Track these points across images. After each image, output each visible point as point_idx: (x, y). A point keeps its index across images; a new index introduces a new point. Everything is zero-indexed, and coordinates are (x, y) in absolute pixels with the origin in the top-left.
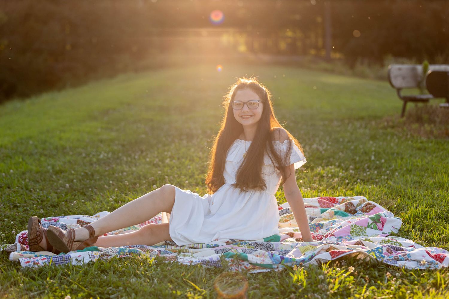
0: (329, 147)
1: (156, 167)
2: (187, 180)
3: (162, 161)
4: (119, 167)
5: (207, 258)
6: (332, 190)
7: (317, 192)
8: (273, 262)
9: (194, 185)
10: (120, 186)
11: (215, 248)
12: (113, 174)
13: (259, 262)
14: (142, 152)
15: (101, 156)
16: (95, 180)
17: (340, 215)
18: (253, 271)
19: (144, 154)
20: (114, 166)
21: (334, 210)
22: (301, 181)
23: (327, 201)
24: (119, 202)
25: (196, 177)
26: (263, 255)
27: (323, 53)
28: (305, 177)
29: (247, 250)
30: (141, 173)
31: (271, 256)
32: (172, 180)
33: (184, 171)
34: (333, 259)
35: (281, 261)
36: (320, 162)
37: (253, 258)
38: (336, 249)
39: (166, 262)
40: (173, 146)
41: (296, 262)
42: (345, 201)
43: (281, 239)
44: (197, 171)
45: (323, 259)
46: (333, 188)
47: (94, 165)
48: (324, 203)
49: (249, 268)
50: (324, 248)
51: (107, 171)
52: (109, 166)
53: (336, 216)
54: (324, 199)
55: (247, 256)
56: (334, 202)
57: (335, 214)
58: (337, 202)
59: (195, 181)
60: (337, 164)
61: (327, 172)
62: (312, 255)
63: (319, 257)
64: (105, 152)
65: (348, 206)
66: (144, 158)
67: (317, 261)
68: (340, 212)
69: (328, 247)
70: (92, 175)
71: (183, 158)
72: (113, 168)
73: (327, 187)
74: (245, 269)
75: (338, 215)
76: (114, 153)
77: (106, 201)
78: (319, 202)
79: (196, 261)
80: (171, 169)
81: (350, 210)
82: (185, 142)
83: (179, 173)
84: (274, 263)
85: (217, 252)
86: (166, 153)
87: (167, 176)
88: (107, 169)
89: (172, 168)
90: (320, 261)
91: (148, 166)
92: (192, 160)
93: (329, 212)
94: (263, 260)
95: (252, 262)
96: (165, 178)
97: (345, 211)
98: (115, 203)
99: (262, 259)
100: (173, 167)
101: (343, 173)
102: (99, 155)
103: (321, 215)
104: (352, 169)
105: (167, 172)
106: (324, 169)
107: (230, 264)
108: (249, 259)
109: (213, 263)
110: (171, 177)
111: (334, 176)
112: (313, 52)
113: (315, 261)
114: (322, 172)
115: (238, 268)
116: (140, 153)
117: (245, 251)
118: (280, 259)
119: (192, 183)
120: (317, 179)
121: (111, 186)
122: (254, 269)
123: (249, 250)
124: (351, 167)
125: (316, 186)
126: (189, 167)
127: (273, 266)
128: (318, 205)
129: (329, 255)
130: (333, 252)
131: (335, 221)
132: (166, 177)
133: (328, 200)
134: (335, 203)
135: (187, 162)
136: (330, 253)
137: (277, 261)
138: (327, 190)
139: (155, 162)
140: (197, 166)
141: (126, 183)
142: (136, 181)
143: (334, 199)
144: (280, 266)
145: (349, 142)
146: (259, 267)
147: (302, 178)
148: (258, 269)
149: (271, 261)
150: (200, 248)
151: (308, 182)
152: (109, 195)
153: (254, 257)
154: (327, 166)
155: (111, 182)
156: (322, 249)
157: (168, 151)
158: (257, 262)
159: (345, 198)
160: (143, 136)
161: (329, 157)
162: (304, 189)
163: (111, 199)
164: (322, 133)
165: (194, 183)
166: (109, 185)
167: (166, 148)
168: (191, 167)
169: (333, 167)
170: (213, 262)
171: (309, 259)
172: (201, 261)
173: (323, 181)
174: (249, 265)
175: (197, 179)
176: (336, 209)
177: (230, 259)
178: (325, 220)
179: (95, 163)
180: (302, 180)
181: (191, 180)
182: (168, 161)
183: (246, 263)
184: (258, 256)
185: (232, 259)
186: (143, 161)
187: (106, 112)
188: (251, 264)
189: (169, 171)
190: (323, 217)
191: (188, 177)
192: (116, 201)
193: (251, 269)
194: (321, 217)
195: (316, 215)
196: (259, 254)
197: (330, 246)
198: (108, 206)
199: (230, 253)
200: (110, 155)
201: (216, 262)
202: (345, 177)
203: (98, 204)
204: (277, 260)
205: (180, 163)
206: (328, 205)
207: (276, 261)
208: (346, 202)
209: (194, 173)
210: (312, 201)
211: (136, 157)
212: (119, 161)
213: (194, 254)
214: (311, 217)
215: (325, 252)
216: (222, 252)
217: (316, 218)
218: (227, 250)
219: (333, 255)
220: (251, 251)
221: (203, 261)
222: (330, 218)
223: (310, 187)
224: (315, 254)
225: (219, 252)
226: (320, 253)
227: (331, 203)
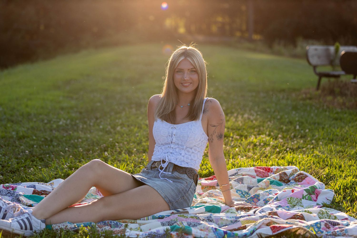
0: (258, 117)
1: (108, 134)
2: (135, 147)
3: (114, 128)
4: (76, 134)
6: (265, 158)
7: (252, 161)
9: (141, 152)
10: (75, 153)
11: (162, 220)
12: (70, 140)
14: (97, 119)
15: (61, 123)
16: (54, 146)
17: (275, 184)
19: (98, 121)
20: (71, 133)
21: (269, 179)
22: (237, 149)
23: (263, 171)
24: (73, 169)
25: (144, 144)
26: (207, 229)
27: (247, 35)
28: (240, 145)
29: (192, 223)
30: (95, 140)
31: (214, 230)
32: (122, 147)
33: (133, 139)
34: (274, 234)
35: (225, 235)
36: (252, 131)
37: (197, 232)
38: (277, 223)
39: (114, 235)
40: (123, 114)
42: (279, 170)
43: (222, 210)
44: (144, 138)
45: (264, 233)
46: (266, 157)
47: (54, 132)
48: (260, 172)
50: (265, 223)
51: (64, 137)
52: (67, 132)
53: (272, 185)
54: (260, 168)
55: (191, 230)
57: (271, 184)
58: (272, 171)
59: (142, 148)
60: (267, 133)
61: (259, 141)
62: (254, 230)
63: (260, 232)
64: (64, 119)
65: (282, 176)
66: (98, 125)
67: (258, 236)
68: (275, 182)
69: (268, 222)
70: (51, 141)
71: (132, 125)
72: (70, 134)
73: (261, 156)
75: (273, 184)
76: (72, 120)
77: (60, 167)
78: (256, 171)
79: (143, 234)
80: (122, 136)
81: (284, 179)
82: (134, 110)
83: (128, 140)
85: (163, 224)
86: (117, 121)
87: (118, 143)
88: (65, 135)
89: (122, 135)
90: (261, 235)
91: (101, 133)
92: (140, 128)
93: (265, 182)
94: (207, 235)
95: (196, 236)
96: (116, 145)
97: (280, 180)
98: (69, 169)
99: (206, 233)
100: (123, 134)
101: (273, 142)
102: (59, 122)
103: (258, 184)
104: (280, 138)
105: (118, 139)
106: (256, 138)
107: (175, 237)
108: (193, 233)
110: (121, 144)
111: (266, 144)
112: (238, 34)
113: (257, 236)
114: (255, 140)
116: (95, 120)
117: (189, 225)
119: (139, 150)
120: (251, 147)
121: (67, 152)
123: (194, 223)
124: (280, 136)
125: (251, 155)
126: (137, 134)
128: (254, 174)
129: (270, 230)
130: (274, 227)
131: (271, 190)
132: (117, 144)
133: (263, 169)
134: (270, 172)
135: (136, 130)
136: (271, 228)
138: (261, 158)
139: (107, 129)
140: (145, 133)
141: (81, 150)
142: (89, 148)
143: (269, 169)
145: (274, 112)
147: (238, 146)
149: (214, 235)
150: (146, 220)
151: (243, 150)
152: (64, 162)
153: (199, 231)
154: (259, 134)
155: (67, 149)
156: (263, 224)
157: (120, 118)
158: (201, 236)
159: (279, 167)
160: (99, 104)
161: (259, 126)
162: (241, 158)
163: (65, 166)
164: (251, 104)
165: (141, 150)
166: (65, 152)
167: (118, 116)
168: (139, 134)
169: (264, 136)
170: (159, 235)
171: (251, 233)
172: (147, 233)
173: (256, 149)
175: (144, 146)
176: (271, 178)
177: (176, 233)
178: (262, 189)
179: (55, 129)
180: (237, 148)
181: (138, 147)
182: (119, 128)
183: (189, 237)
184: (202, 230)
185: (178, 232)
186: (97, 127)
187: (68, 82)
189: (119, 138)
190: (260, 186)
191: (136, 144)
192: (70, 168)
194: (258, 186)
195: (253, 184)
196: (204, 228)
197: (271, 220)
198: (62, 173)
199: (175, 226)
200: (68, 122)
201: (162, 235)
202: (276, 145)
203: (54, 171)
205: (130, 131)
206: (264, 174)
207: (219, 236)
208: (280, 172)
209: (141, 140)
210: (249, 171)
211: (92, 124)
212: (75, 128)
213: (141, 226)
215: (265, 225)
216: (168, 225)
217: (254, 187)
218: (173, 223)
219: (273, 229)
220: (196, 224)
221: (150, 235)
222: (265, 187)
223: (246, 156)
224: (256, 228)
225: (165, 224)
226: (260, 227)
227: (266, 172)
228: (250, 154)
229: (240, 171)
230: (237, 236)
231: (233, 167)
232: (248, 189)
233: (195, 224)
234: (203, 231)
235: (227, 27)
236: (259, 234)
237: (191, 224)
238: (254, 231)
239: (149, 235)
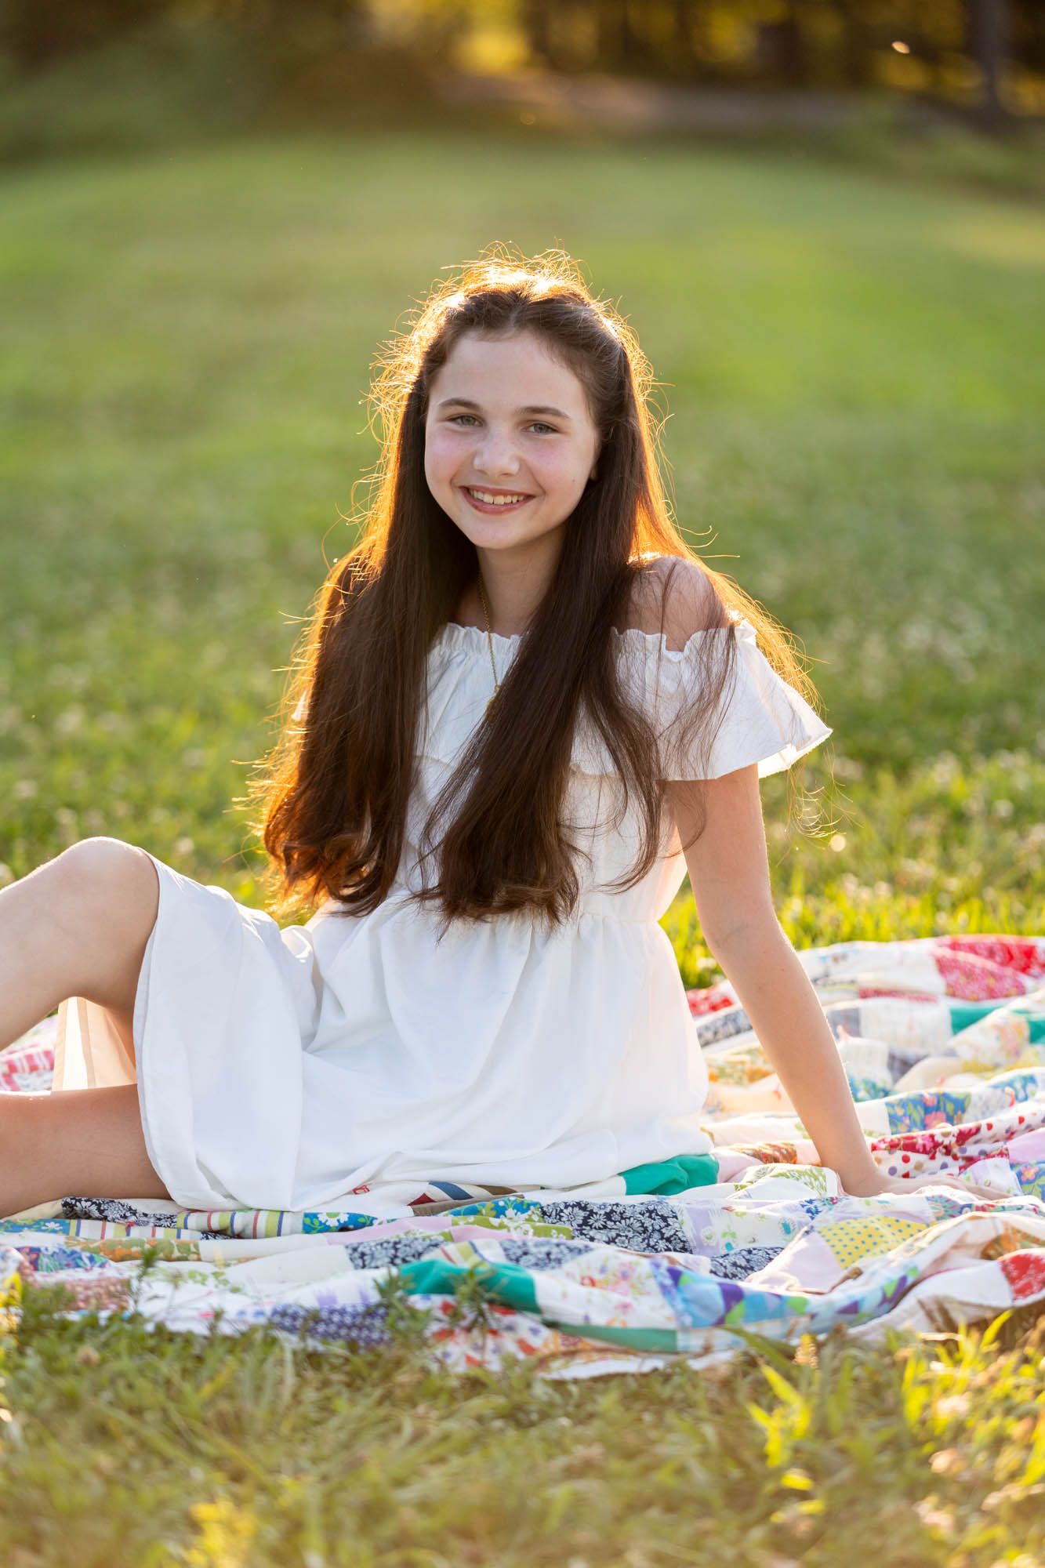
0: (999, 643)
2: (183, 834)
3: (42, 717)
5: (306, 1298)
6: (1015, 894)
7: (927, 908)
8: (679, 1315)
11: (352, 1237)
13: (599, 1320)
18: (566, 1366)
21: (1025, 1012)
22: (839, 841)
23: (989, 963)
26: (625, 1276)
29: (533, 1250)
31: (668, 1282)
33: (168, 783)
34: (1022, 1302)
35: (728, 1308)
36: (947, 727)
37: (564, 1296)
39: (74, 1317)
40: (97, 635)
41: (813, 1316)
43: (723, 1171)
45: (966, 1299)
46: (1019, 885)
48: (969, 973)
49: (546, 1351)
50: (970, 1240)
53: (1039, 1046)
54: (972, 949)
55: (530, 1284)
56: (1025, 969)
57: (1034, 1039)
58: (1043, 966)
61: (985, 788)
62: (904, 1279)
63: (941, 1291)
67: (929, 1315)
69: (992, 1235)
71: (158, 700)
73: (987, 879)
74: (521, 1356)
78: (946, 966)
79: (242, 1313)
83: (137, 788)
84: (688, 1320)
85: (363, 1255)
86: (61, 674)
87: (71, 806)
89: (95, 759)
90: (944, 1312)
92: (211, 716)
93: (996, 1025)
94: (625, 1307)
95: (564, 1319)
99: (616, 1298)
100: (106, 757)
103: (952, 1041)
105: (70, 783)
106: (967, 770)
107: (435, 1327)
108: (542, 1300)
109: (341, 1325)
113: (921, 1313)
114: (959, 788)
115: (481, 1348)
117: (518, 1255)
118: (720, 1302)
120: (929, 828)
122: (571, 1354)
123: (545, 1249)
125: (925, 874)
126: (193, 756)
127: (682, 1341)
128: (935, 982)
129: (1000, 1277)
130: (1023, 1264)
131: (1032, 1077)
133: (991, 954)
134: (1034, 970)
135: (184, 728)
136: (1005, 1268)
137: (700, 1314)
138: (989, 893)
143: (1030, 953)
144: (721, 1337)
146: (599, 1344)
148: (596, 1356)
149: (668, 1311)
150: (267, 1236)
151: (877, 845)
153: (576, 1290)
154: (988, 749)
156: (959, 1246)
157: (74, 659)
158: (587, 1318)
161: (998, 702)
162: (858, 888)
169: (1020, 759)
170: (336, 1318)
171: (885, 1300)
172: (268, 1310)
173: (962, 842)
174: (546, 1332)
176: (1034, 1007)
177: (437, 1300)
178: (978, 1069)
181: (208, 835)
182: (72, 722)
183: (524, 1322)
184: (593, 1283)
185: (449, 1299)
188: (552, 1325)
189: (81, 779)
190: (966, 1054)
191: (188, 818)
193: (553, 1356)
194: (951, 1053)
195: (922, 1043)
196: (603, 1270)
197: (1006, 1223)
199: (431, 1264)
201: (354, 1316)
204: (706, 1308)
205: (145, 735)
206: (991, 981)
207: (694, 1308)
210: (900, 965)
213: (228, 1271)
214: (898, 1053)
215: (974, 1257)
216: (387, 1260)
217: (925, 1057)
218: (420, 1249)
219: (1019, 1278)
220: (555, 1250)
221: (284, 1314)
222: (1001, 1058)
223: (892, 879)
224: (915, 1268)
225: (373, 1257)
226: (946, 1265)
227: (1009, 971)
228: (921, 868)
229: (842, 964)
230: (803, 1314)
231: (807, 941)
232: (891, 1067)
233: (548, 1254)
234: (602, 1288)
236: (933, 1307)
237: (525, 1253)
238: (903, 1289)
239: (277, 1319)
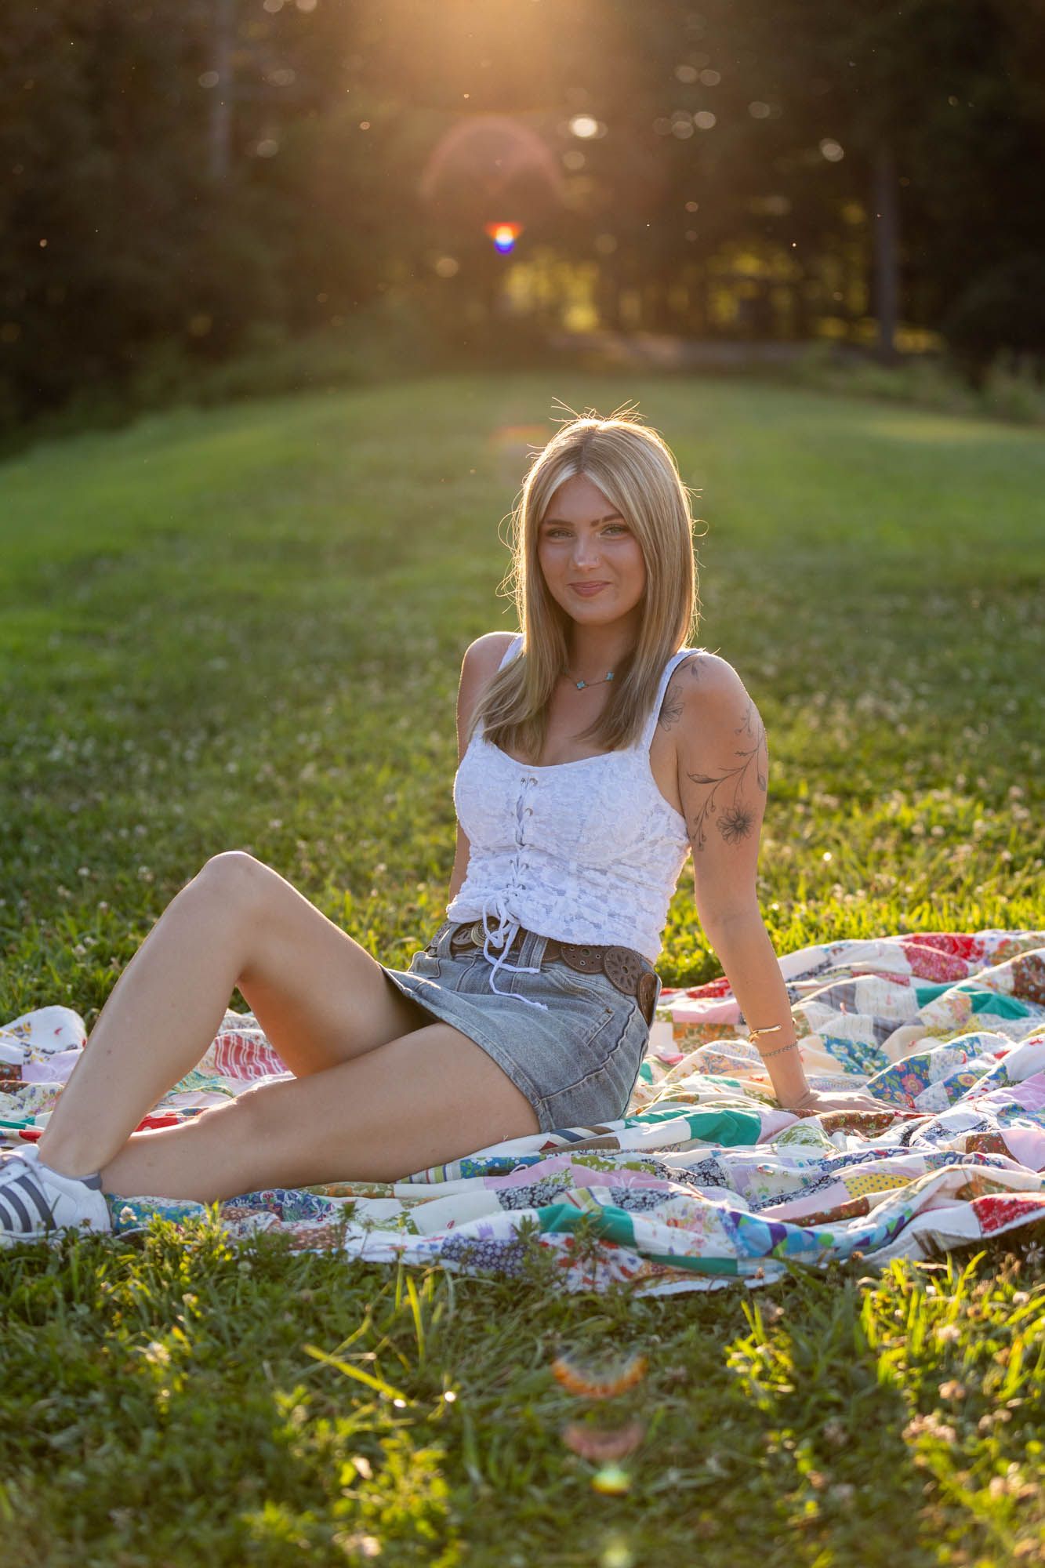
0: (922, 706)
1: (265, 799)
2: (381, 858)
3: (289, 771)
4: (120, 801)
6: (952, 895)
7: (894, 910)
8: (740, 1249)
9: (409, 877)
10: (118, 887)
11: (500, 1181)
12: (97, 830)
13: (680, 1252)
14: (213, 731)
15: (56, 754)
16: (26, 860)
17: (992, 1011)
18: (655, 1286)
19: (220, 742)
20: (101, 796)
21: (968, 989)
22: (827, 857)
23: (941, 952)
24: (111, 963)
25: (420, 840)
26: (699, 1218)
27: (869, 333)
28: (840, 836)
29: (633, 1195)
30: (205, 826)
31: (730, 1222)
32: (325, 858)
33: (371, 818)
34: (990, 1234)
35: (776, 1243)
36: (894, 769)
37: (655, 1233)
38: (1000, 1187)
39: (296, 1253)
40: (328, 709)
41: (838, 1247)
42: (1011, 948)
43: (765, 1130)
44: (420, 813)
45: (946, 1231)
46: (953, 888)
47: (27, 794)
48: (928, 959)
49: (640, 1276)
50: (948, 1186)
51: (73, 816)
52: (82, 793)
53: (979, 1015)
54: (929, 942)
55: (629, 1222)
56: (965, 956)
57: (975, 1010)
58: (980, 953)
59: (412, 859)
60: (961, 780)
61: (924, 816)
62: (900, 1218)
63: (929, 1226)
64: (71, 736)
65: (1023, 975)
66: (220, 759)
67: (922, 1244)
68: (993, 1000)
69: (964, 1182)
70: (17, 835)
71: (366, 757)
72: (96, 804)
73: (932, 884)
74: (624, 1278)
75: (987, 1012)
76: (103, 739)
77: (59, 955)
78: (910, 955)
79: (420, 1246)
80: (322, 809)
81: (1032, 988)
82: (374, 689)
83: (351, 822)
84: (747, 1251)
85: (509, 1199)
86: (302, 738)
87: (306, 838)
88: (75, 807)
89: (322, 800)
90: (933, 1242)
91: (231, 797)
92: (401, 766)
93: (949, 1001)
94: (699, 1242)
96: (296, 849)
97: (1014, 993)
98: (97, 963)
99: (692, 1235)
100: (330, 798)
101: (987, 820)
102: (48, 749)
103: (920, 1013)
104: (1019, 801)
105: (305, 819)
106: (911, 804)
107: (560, 1256)
108: (638, 1238)
109: (493, 1256)
110: (321, 846)
111: (955, 832)
112: (832, 328)
113: (915, 1242)
114: (906, 815)
115: (593, 1272)
116: (202, 735)
117: (622, 1199)
118: (768, 1239)
119: (400, 866)
120: (889, 844)
121: (86, 884)
122: (659, 1277)
123: (642, 1195)
124: (1015, 792)
125: (889, 882)
126: (388, 799)
127: (741, 1265)
128: (904, 967)
129: (973, 1216)
130: (989, 1205)
131: (977, 1040)
132: (301, 844)
133: (942, 945)
134: (973, 957)
135: (384, 777)
136: (975, 1207)
137: (755, 1247)
138: (934, 895)
139: (259, 778)
140: (423, 791)
141: (144, 874)
142: (182, 864)
143: (969, 944)
144: (769, 1264)
145: (995, 681)
146: (680, 1269)
147: (830, 842)
148: (677, 1277)
149: (731, 1245)
150: (437, 1182)
151: (853, 858)
152: (73, 932)
153: (662, 1227)
154: (924, 787)
155: (84, 872)
156: (941, 1189)
157: (312, 727)
158: (671, 1250)
159: (1010, 936)
160: (219, 664)
161: (926, 749)
162: (844, 895)
163: (80, 947)
164: (888, 647)
165: (409, 869)
166: (77, 885)
167: (306, 714)
168: (399, 797)
169: (945, 793)
170: (490, 1251)
171: (888, 1233)
172: (440, 1243)
173: (911, 855)
174: (643, 1260)
175: (421, 851)
176: (976, 985)
177: (562, 1237)
178: (939, 1033)
179: (30, 782)
180: (827, 848)
181: (397, 857)
182: (309, 772)
183: (625, 1253)
184: (676, 1224)
185: (571, 1235)
186: (215, 770)
188: (645, 1256)
189: (313, 815)
190: (928, 1022)
191: (384, 843)
192: (102, 958)
193: (646, 1278)
194: (919, 1021)
195: (897, 1013)
196: (684, 1212)
197: (974, 1172)
198: (67, 979)
199: (561, 1208)
200: (89, 748)
201: (503, 1249)
202: (996, 834)
203: (30, 972)
204: (758, 1245)
205: (357, 782)
206: (944, 965)
207: (750, 1244)
208: (1018, 958)
209: (410, 824)
210: (881, 955)
211: (190, 755)
212: (120, 773)
213: (411, 1210)
214: (880, 1019)
215: (951, 1197)
216: (526, 1202)
217: (900, 1024)
218: (550, 1192)
219: (986, 1215)
220: (648, 1195)
221: (452, 1248)
222: (952, 1024)
223: (865, 886)
224: (910, 1210)
225: (516, 1200)
226: (931, 1207)
227: (955, 957)
228: (886, 877)
229: (840, 955)
230: (829, 1246)
231: (811, 936)
232: (875, 1033)
233: (644, 1198)
234: (683, 1227)
235: (783, 300)
236: (923, 1238)
237: (627, 1197)
238: (900, 1224)
239: (449, 1249)
